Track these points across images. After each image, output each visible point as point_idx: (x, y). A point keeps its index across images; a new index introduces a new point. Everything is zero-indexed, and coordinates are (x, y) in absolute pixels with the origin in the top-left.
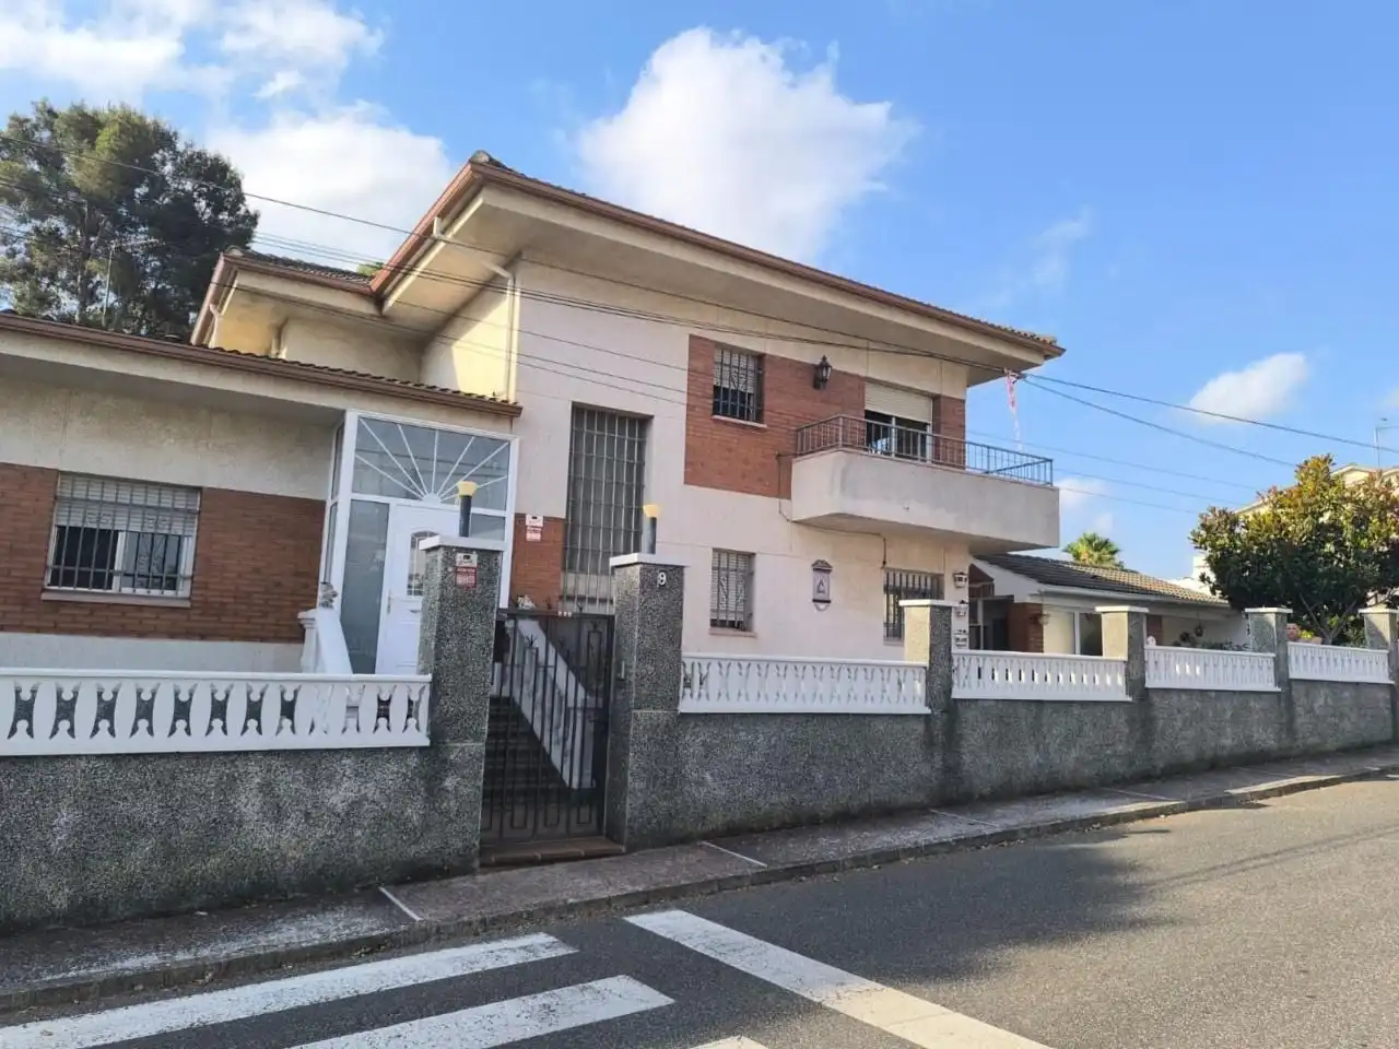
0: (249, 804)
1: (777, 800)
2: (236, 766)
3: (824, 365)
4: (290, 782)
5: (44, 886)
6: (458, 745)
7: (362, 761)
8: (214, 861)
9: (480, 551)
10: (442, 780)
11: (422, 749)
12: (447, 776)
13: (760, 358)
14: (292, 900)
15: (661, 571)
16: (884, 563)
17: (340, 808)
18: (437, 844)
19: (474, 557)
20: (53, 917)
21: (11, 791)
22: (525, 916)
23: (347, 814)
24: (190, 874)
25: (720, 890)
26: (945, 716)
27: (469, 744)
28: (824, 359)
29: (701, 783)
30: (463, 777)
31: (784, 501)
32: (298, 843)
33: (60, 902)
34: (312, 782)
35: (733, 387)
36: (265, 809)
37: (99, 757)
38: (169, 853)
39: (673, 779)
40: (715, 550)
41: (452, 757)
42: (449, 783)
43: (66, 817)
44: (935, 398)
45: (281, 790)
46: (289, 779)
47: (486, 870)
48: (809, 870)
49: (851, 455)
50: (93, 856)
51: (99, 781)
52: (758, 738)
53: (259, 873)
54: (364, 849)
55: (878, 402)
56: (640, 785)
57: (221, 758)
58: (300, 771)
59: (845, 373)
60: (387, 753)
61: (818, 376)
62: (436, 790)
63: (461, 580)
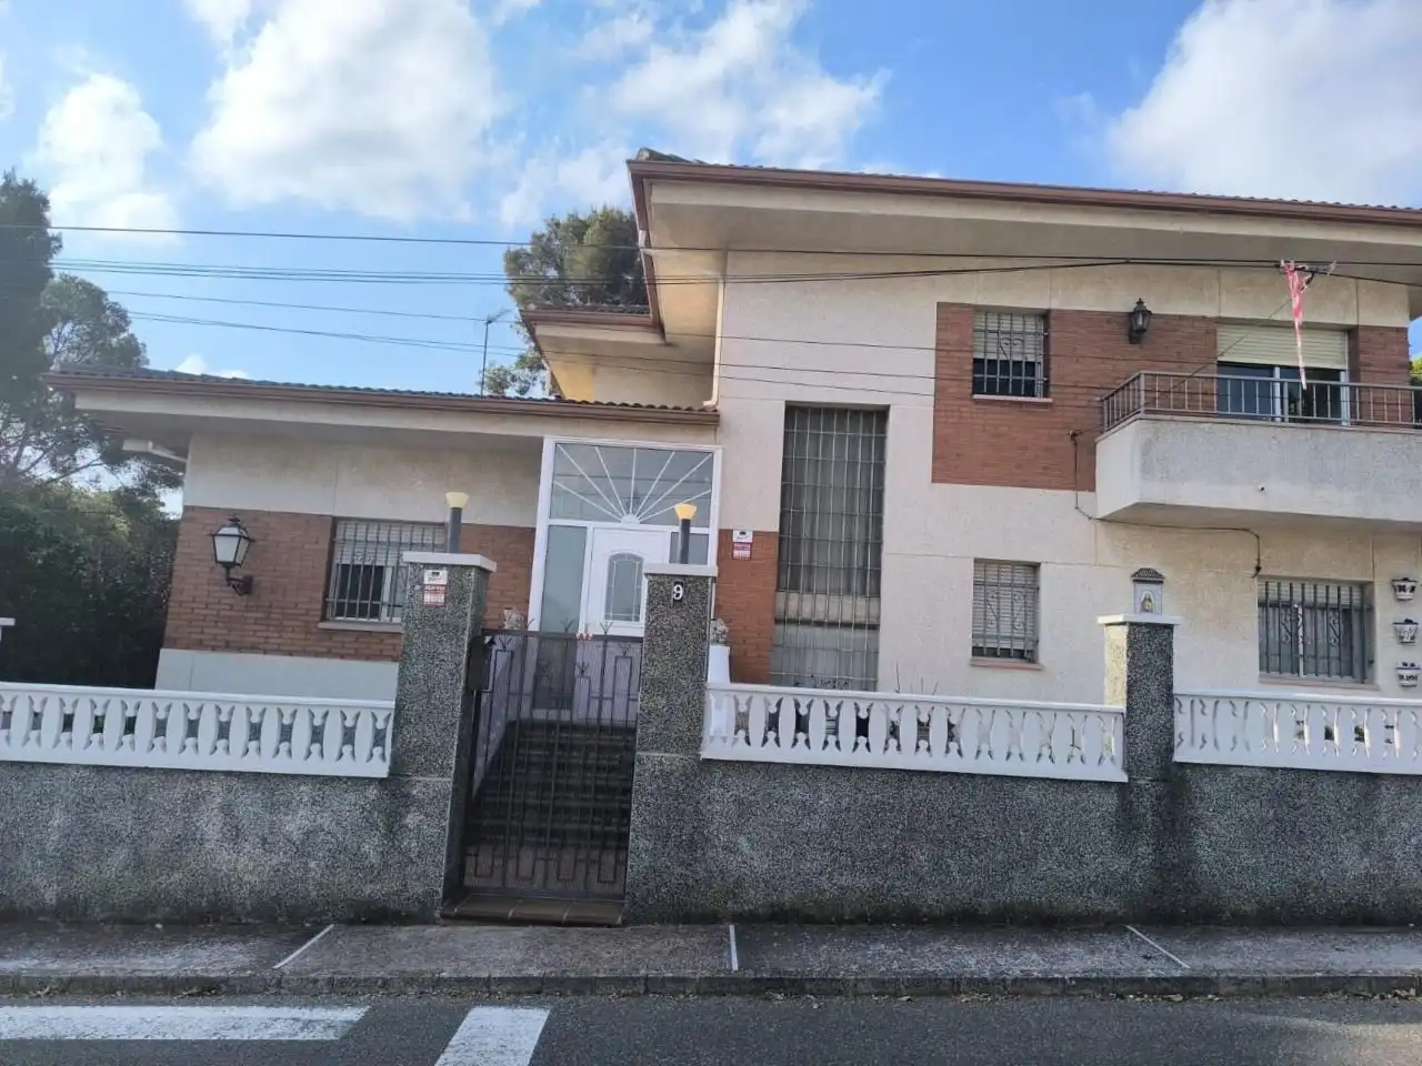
0: (210, 825)
1: (854, 883)
2: (200, 785)
3: (1140, 310)
4: (249, 805)
5: (39, 881)
6: (421, 779)
7: (319, 789)
8: (177, 876)
9: (451, 567)
10: (403, 817)
11: (381, 780)
12: (408, 812)
13: (1045, 316)
14: (244, 924)
15: (676, 583)
16: (1258, 569)
17: (296, 836)
18: (396, 886)
19: (443, 573)
20: (42, 912)
21: (20, 792)
22: (380, 982)
23: (303, 843)
24: (155, 887)
25: (647, 991)
26: (1160, 787)
27: (433, 779)
28: (1140, 302)
29: (731, 849)
30: (427, 815)
31: (1084, 495)
32: (254, 867)
33: (50, 896)
34: (272, 807)
35: (1003, 357)
36: (225, 830)
37: (86, 767)
38: (139, 863)
39: (692, 841)
40: (977, 561)
41: (414, 792)
42: (411, 820)
43: (58, 819)
44: (1351, 332)
45: (240, 811)
46: (248, 801)
47: (448, 921)
48: (794, 986)
49: (1158, 425)
50: (77, 858)
51: (85, 789)
52: (820, 798)
53: (216, 894)
54: (320, 884)
55: (1242, 348)
56: (642, 843)
57: (188, 775)
58: (259, 795)
59: (1181, 317)
60: (346, 783)
61: (1136, 327)
62: (396, 827)
63: (428, 598)
